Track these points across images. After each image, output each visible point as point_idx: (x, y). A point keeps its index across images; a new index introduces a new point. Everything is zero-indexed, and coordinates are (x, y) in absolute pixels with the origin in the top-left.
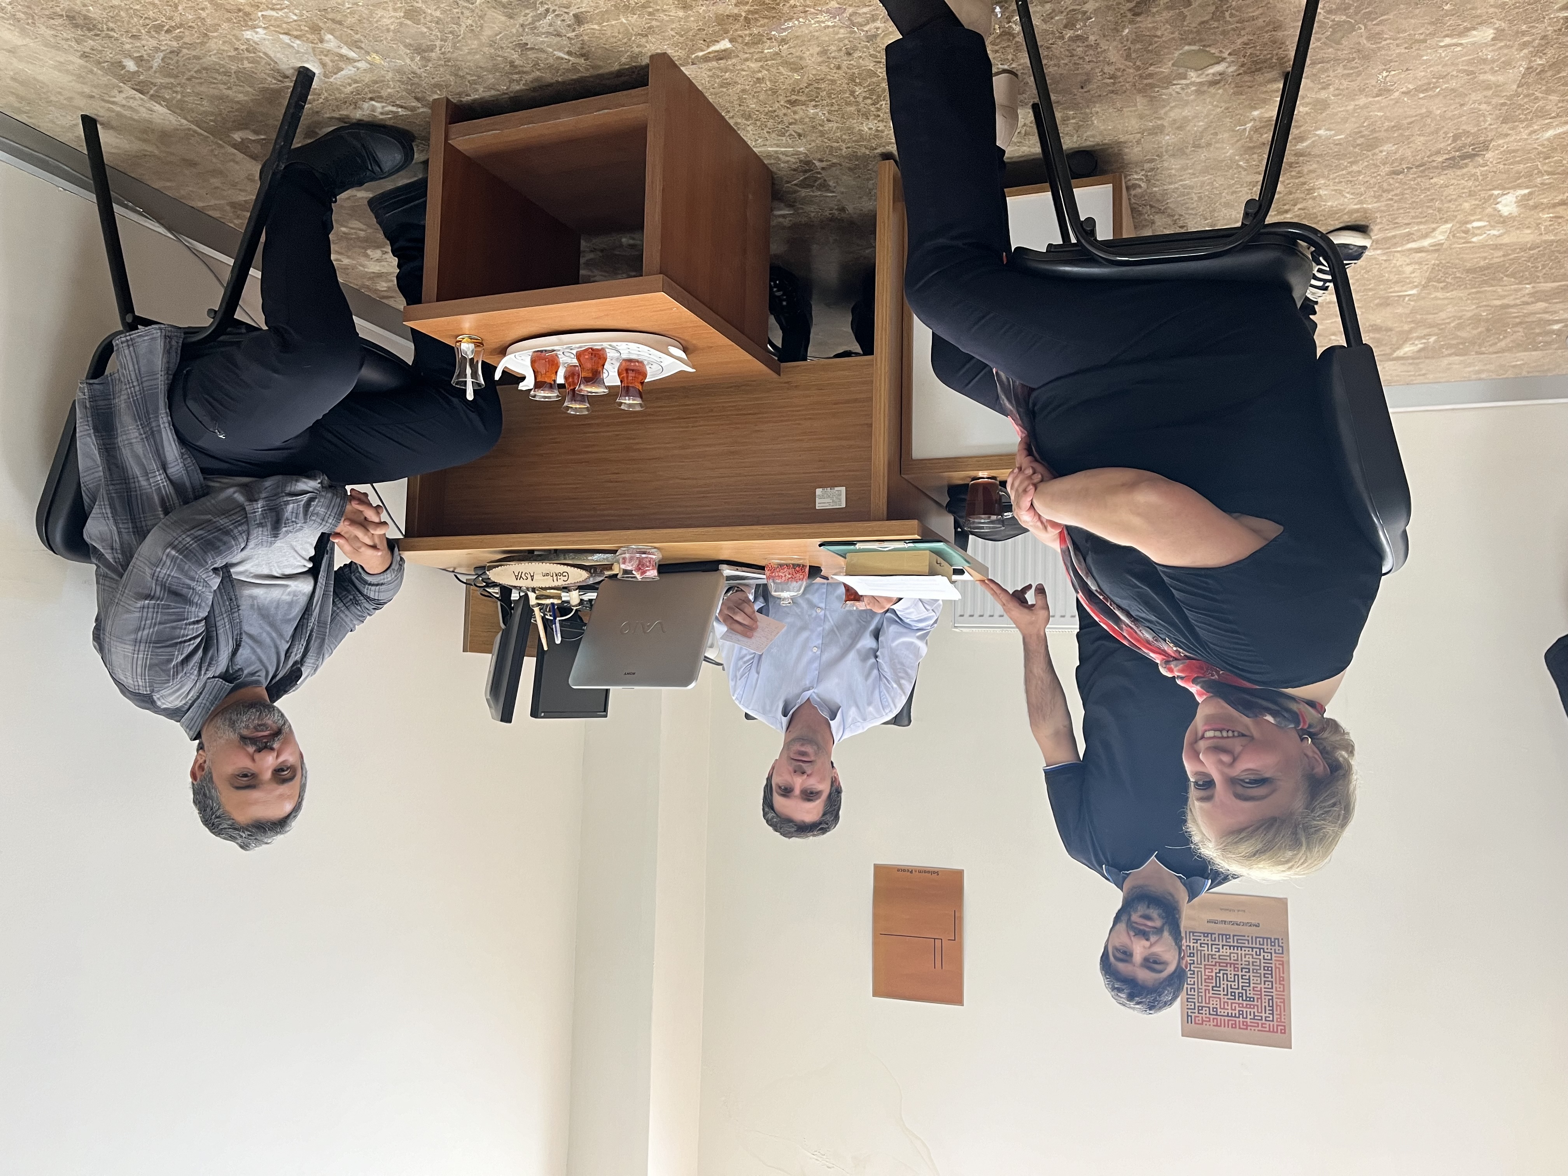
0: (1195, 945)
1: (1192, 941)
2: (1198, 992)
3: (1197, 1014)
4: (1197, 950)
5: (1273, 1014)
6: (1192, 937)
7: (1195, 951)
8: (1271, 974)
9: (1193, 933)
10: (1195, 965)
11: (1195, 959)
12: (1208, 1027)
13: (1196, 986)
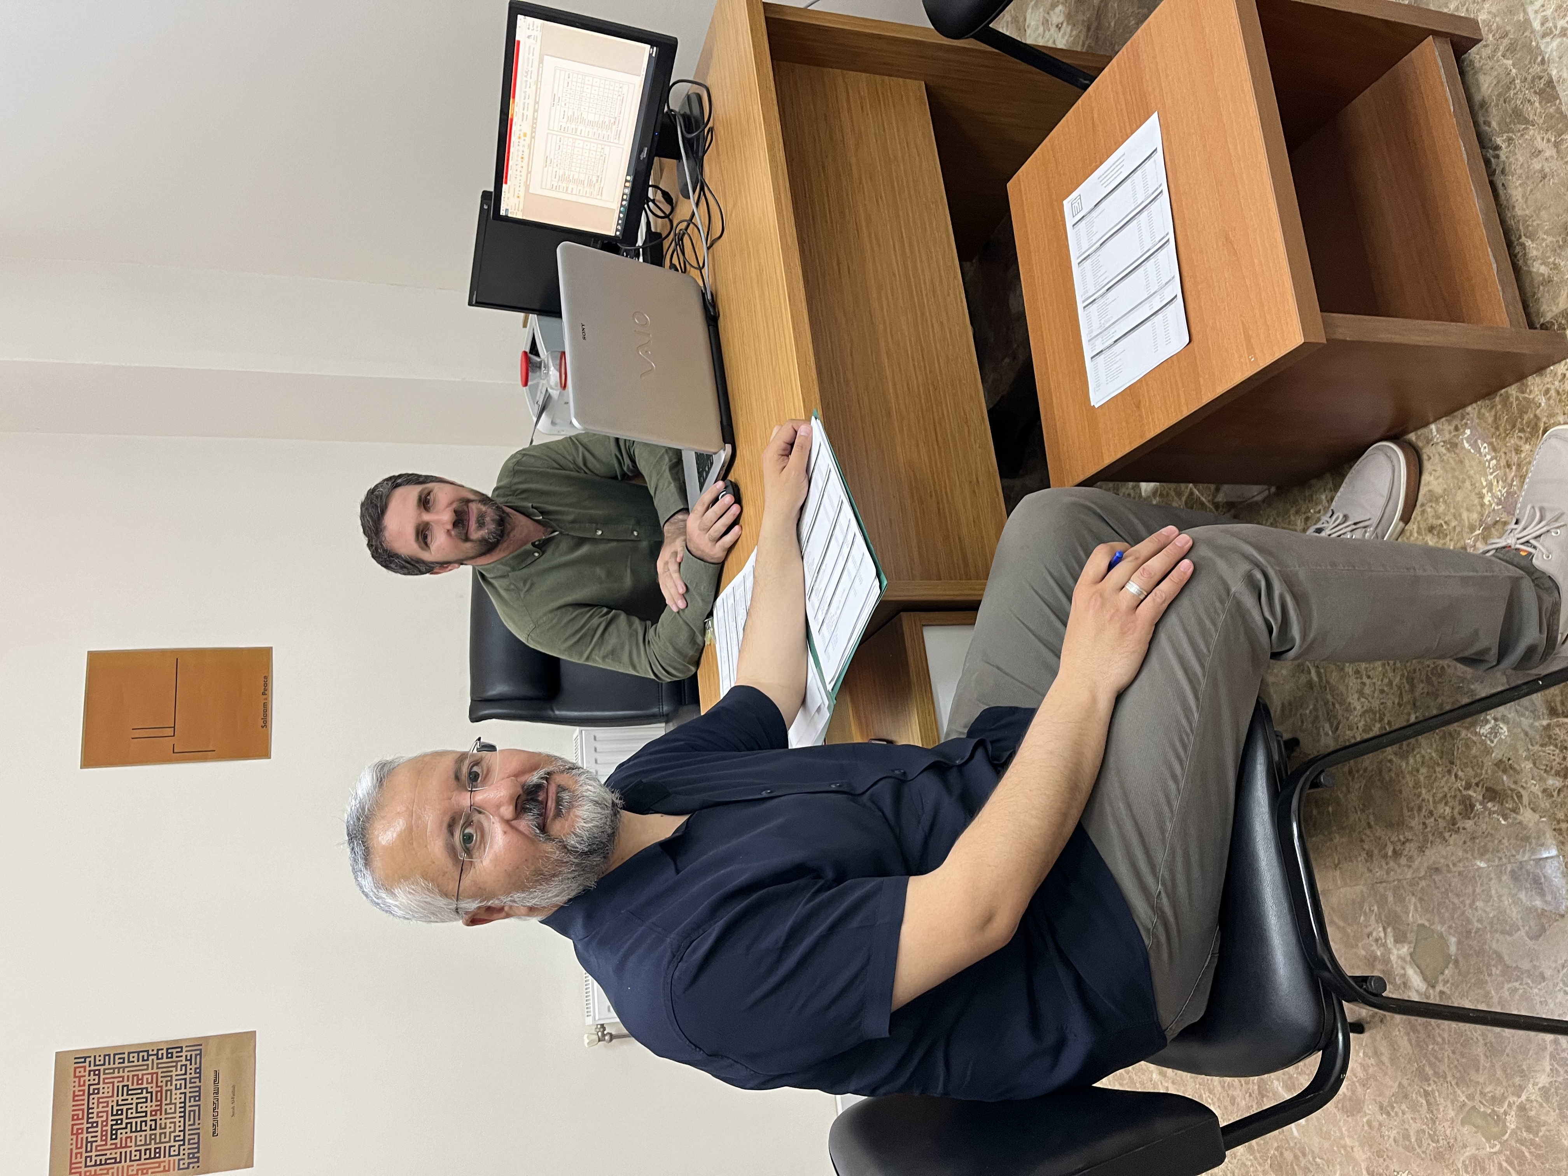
0: (183, 1058)
1: (189, 1054)
2: (119, 1068)
3: (88, 1069)
4: (177, 1062)
5: (95, 1165)
6: (193, 1053)
7: (175, 1059)
8: (150, 1158)
9: (200, 1054)
10: (156, 1062)
11: (165, 1060)
12: (71, 1085)
13: (126, 1064)
